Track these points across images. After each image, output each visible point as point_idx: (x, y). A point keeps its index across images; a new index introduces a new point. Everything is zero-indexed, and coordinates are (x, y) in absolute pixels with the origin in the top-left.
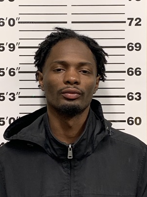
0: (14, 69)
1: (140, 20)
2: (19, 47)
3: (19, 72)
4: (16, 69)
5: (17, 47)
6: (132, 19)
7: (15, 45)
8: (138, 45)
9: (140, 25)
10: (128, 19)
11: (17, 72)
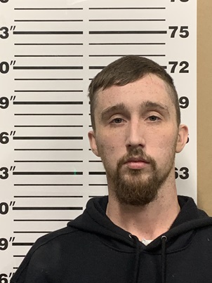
0: (7, 134)
1: (187, 65)
2: (15, 103)
3: (14, 138)
4: (9, 134)
5: (11, 102)
6: (175, 63)
7: (9, 99)
8: (184, 101)
9: (187, 72)
10: (170, 63)
11: (11, 138)
